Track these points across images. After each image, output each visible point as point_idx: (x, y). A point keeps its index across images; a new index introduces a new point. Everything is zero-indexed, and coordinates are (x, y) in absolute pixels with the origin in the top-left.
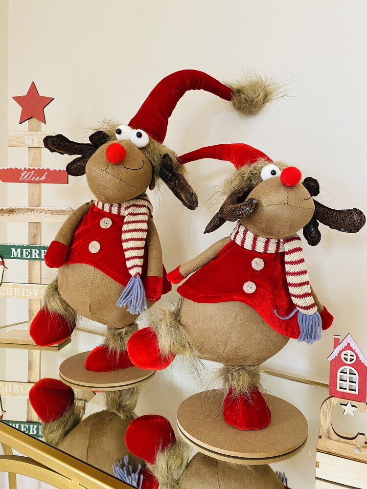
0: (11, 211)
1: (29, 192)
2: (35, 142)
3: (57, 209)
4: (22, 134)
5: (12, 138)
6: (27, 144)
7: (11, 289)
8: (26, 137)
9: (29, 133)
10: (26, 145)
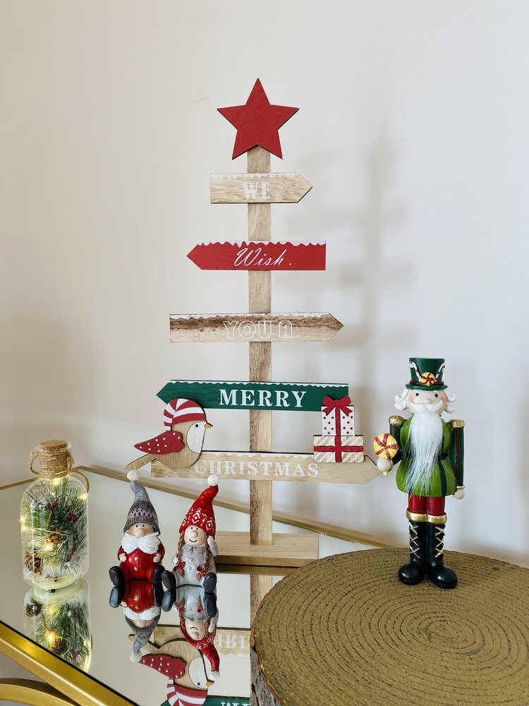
0: (218, 322)
1: (250, 286)
2: (264, 193)
3: (306, 316)
4: (238, 179)
5: (218, 187)
6: (248, 197)
7: (219, 463)
8: (245, 184)
9: (252, 176)
10: (245, 199)
